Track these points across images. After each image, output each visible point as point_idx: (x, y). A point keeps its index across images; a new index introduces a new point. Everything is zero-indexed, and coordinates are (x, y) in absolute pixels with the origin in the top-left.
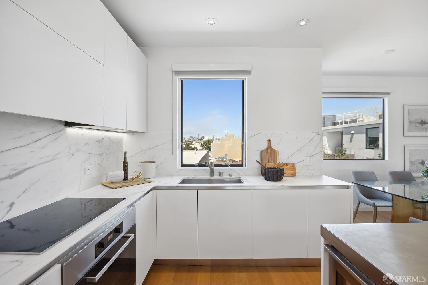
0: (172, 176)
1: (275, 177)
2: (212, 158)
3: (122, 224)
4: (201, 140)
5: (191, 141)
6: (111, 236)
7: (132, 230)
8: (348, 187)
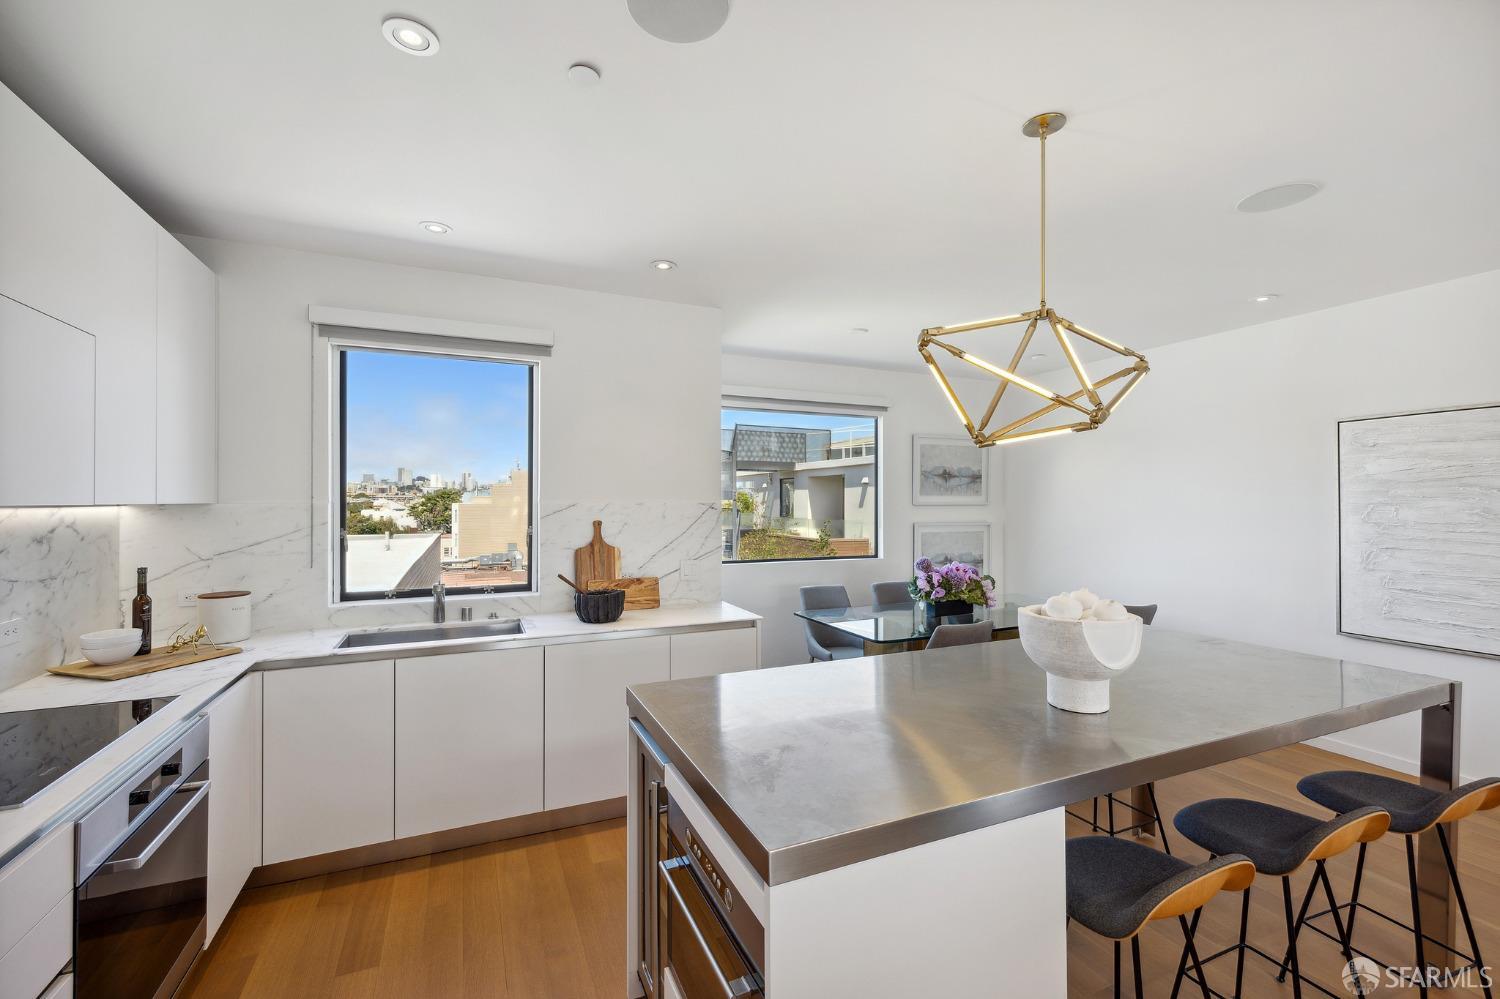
0: (311, 630)
1: (601, 613)
2: (457, 560)
3: (179, 754)
4: (412, 492)
5: (368, 493)
6: (156, 782)
7: (202, 772)
8: (752, 624)
